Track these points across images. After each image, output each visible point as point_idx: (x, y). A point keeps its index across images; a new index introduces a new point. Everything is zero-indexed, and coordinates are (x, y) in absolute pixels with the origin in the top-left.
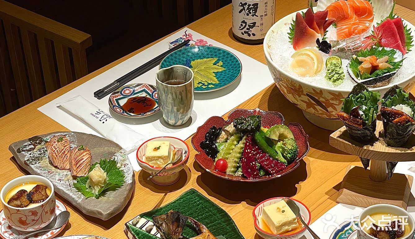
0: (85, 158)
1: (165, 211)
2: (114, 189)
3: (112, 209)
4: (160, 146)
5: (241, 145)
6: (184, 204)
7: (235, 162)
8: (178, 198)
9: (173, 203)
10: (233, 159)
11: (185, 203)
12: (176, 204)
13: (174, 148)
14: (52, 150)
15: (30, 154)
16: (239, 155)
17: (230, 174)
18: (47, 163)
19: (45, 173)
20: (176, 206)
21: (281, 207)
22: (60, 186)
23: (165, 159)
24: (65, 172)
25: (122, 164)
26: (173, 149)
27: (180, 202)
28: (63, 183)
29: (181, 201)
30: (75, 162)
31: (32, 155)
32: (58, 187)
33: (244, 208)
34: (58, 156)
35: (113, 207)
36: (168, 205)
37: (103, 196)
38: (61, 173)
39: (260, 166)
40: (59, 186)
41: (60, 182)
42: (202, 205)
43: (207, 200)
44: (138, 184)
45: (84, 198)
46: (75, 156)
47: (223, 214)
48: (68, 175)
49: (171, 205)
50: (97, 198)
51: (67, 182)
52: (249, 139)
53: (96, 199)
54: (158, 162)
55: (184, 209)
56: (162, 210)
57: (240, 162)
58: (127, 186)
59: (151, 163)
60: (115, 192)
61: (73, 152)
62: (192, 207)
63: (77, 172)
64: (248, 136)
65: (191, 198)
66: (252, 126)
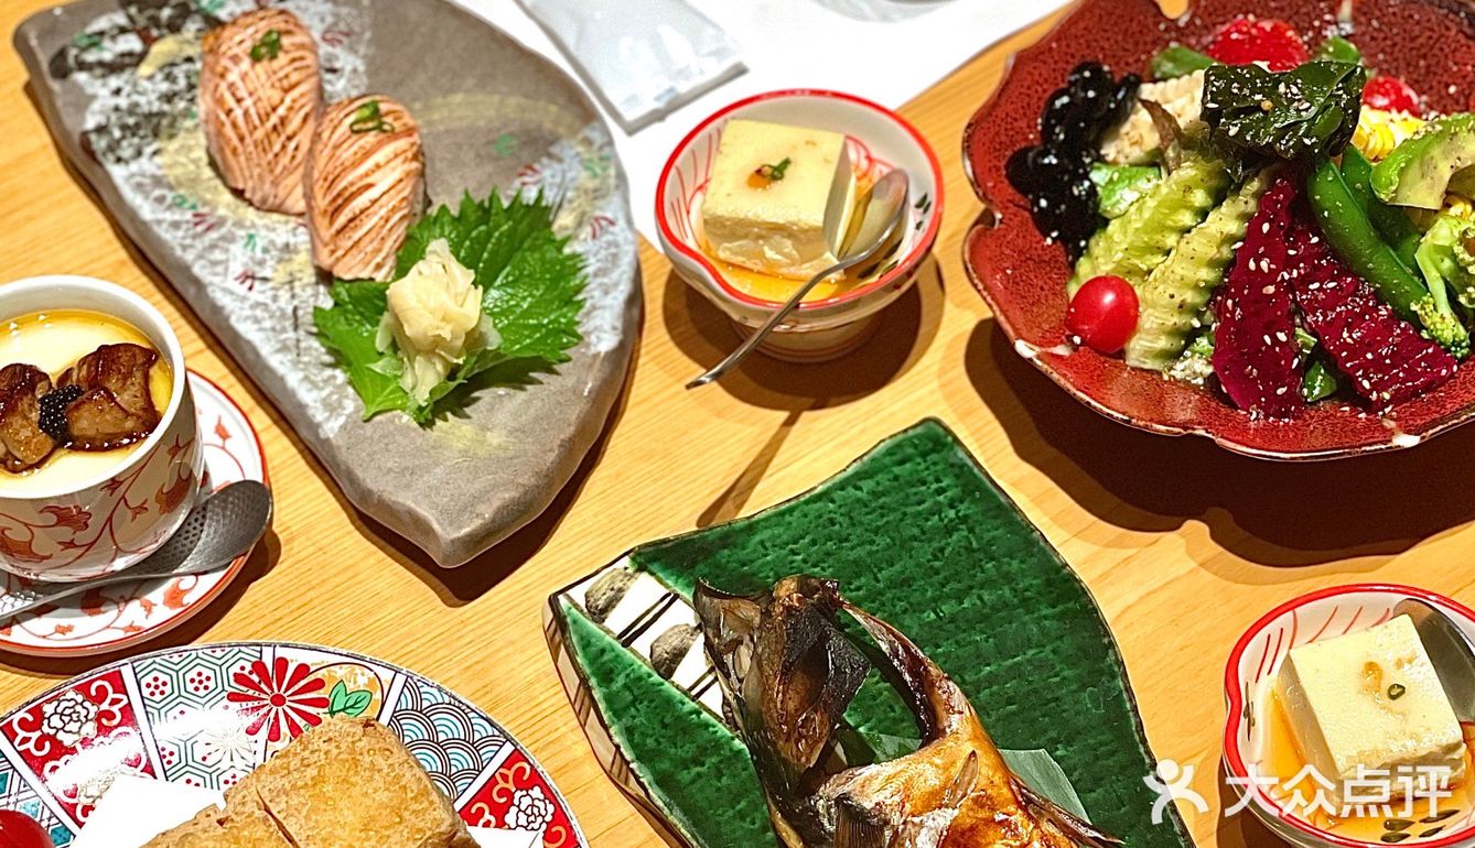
0: (384, 180)
1: (768, 544)
2: (515, 373)
3: (487, 512)
4: (786, 162)
5: (1227, 221)
6: (874, 510)
7: (1181, 307)
8: (850, 471)
9: (819, 497)
10: (1171, 291)
11: (882, 507)
12: (831, 505)
13: (869, 158)
14: (220, 101)
15: (117, 92)
16: (1207, 275)
17: (1146, 367)
18: (195, 162)
19: (176, 225)
20: (832, 522)
21: (1386, 659)
22: (247, 318)
23: (809, 241)
24: (282, 231)
25: (583, 214)
26: (864, 164)
27: (858, 500)
28: (261, 298)
29: (859, 493)
30: (329, 198)
31: (129, 95)
32: (233, 321)
33: (1193, 564)
34: (248, 140)
35: (496, 504)
36: (791, 511)
37: (454, 414)
38: (263, 232)
39: (1313, 349)
40: (238, 320)
41: (250, 288)
42: (971, 530)
43: (1000, 506)
44: (656, 334)
45: (357, 411)
46: (330, 167)
47: (1070, 605)
48: (296, 252)
49: (806, 508)
50: (421, 425)
51: (284, 295)
52: (1278, 201)
53: (415, 425)
54: (766, 249)
55: (872, 542)
56: (757, 538)
57: (1208, 308)
58: (591, 366)
59: (729, 249)
60: (521, 396)
61: (325, 135)
62: (915, 538)
63: (333, 252)
64: (1272, 185)
65: (915, 477)
66: (1306, 135)
